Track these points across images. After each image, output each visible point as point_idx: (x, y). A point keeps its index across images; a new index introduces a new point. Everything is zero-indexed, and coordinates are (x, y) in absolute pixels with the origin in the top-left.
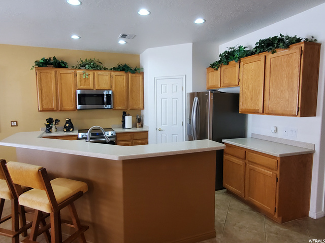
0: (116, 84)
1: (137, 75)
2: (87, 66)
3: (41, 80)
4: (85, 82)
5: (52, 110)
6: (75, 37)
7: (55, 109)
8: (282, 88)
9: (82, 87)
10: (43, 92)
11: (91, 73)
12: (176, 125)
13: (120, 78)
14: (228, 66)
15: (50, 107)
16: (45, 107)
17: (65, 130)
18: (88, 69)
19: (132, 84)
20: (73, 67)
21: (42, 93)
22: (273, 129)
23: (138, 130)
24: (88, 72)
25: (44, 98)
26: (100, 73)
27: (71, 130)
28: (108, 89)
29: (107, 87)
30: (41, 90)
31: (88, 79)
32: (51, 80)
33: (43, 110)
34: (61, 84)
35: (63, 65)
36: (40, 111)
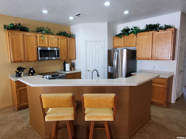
0: (61, 44)
1: (72, 39)
2: (44, 32)
3: (12, 40)
4: (42, 42)
5: (21, 61)
6: (45, 12)
7: (23, 61)
8: (162, 48)
9: (41, 45)
10: (15, 49)
11: (46, 36)
12: (99, 67)
13: (63, 40)
14: (129, 37)
15: (20, 59)
16: (16, 59)
17: (31, 75)
18: (44, 34)
19: (70, 44)
20: (32, 31)
21: (13, 49)
22: (153, 67)
23: (73, 72)
24: (44, 36)
25: (15, 53)
26: (51, 36)
27: (35, 74)
28: (56, 47)
29: (56, 46)
30: (13, 46)
31: (44, 40)
32: (20, 40)
33: (15, 62)
34: (27, 43)
35: (27, 30)
36: (13, 62)
